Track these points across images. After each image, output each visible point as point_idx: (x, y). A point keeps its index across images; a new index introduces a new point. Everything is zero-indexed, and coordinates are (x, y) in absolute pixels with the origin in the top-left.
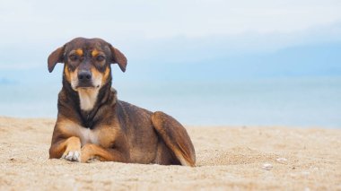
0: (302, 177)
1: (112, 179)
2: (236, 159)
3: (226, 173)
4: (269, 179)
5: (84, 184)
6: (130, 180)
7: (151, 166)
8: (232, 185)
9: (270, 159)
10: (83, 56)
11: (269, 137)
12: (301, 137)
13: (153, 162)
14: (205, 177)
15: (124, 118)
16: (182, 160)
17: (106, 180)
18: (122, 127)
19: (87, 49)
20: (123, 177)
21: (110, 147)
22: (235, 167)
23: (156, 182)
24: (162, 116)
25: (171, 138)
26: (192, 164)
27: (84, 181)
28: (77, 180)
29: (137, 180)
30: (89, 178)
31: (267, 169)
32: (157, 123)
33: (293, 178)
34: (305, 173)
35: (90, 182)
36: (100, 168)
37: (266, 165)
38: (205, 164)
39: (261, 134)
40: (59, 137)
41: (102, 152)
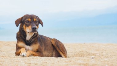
0: (105, 61)
1: (38, 63)
2: (82, 55)
3: (78, 60)
4: (93, 62)
5: (28, 65)
6: (44, 63)
7: (51, 58)
8: (80, 64)
9: (93, 55)
10: (31, 21)
11: (93, 47)
12: (104, 47)
13: (52, 56)
14: (71, 61)
15: (41, 41)
16: (63, 55)
17: (36, 63)
18: (40, 44)
19: (32, 19)
20: (41, 62)
21: (36, 51)
22: (81, 58)
23: (53, 63)
24: (55, 40)
25: (58, 48)
26: (66, 57)
27: (28, 63)
28: (25, 63)
29: (46, 63)
30: (30, 62)
31: (93, 58)
32: (53, 43)
33: (102, 61)
34: (106, 59)
35: (30, 64)
36: (33, 59)
37: (92, 57)
38: (71, 57)
39: (90, 46)
40: (18, 48)
41: (34, 53)
